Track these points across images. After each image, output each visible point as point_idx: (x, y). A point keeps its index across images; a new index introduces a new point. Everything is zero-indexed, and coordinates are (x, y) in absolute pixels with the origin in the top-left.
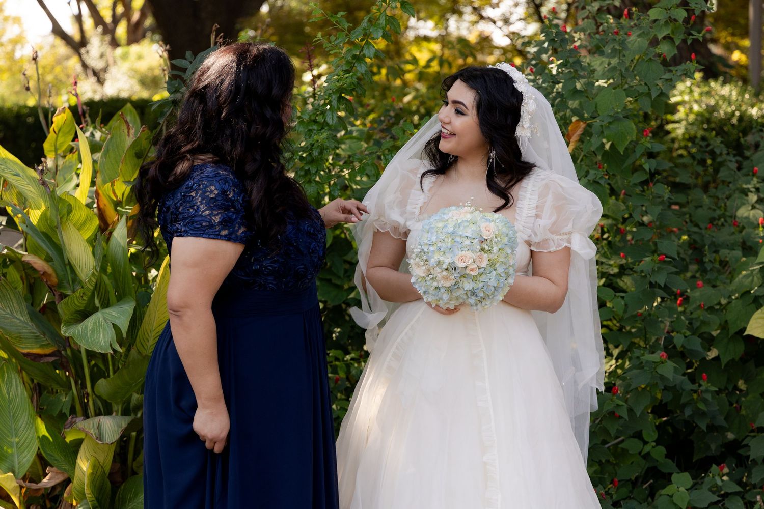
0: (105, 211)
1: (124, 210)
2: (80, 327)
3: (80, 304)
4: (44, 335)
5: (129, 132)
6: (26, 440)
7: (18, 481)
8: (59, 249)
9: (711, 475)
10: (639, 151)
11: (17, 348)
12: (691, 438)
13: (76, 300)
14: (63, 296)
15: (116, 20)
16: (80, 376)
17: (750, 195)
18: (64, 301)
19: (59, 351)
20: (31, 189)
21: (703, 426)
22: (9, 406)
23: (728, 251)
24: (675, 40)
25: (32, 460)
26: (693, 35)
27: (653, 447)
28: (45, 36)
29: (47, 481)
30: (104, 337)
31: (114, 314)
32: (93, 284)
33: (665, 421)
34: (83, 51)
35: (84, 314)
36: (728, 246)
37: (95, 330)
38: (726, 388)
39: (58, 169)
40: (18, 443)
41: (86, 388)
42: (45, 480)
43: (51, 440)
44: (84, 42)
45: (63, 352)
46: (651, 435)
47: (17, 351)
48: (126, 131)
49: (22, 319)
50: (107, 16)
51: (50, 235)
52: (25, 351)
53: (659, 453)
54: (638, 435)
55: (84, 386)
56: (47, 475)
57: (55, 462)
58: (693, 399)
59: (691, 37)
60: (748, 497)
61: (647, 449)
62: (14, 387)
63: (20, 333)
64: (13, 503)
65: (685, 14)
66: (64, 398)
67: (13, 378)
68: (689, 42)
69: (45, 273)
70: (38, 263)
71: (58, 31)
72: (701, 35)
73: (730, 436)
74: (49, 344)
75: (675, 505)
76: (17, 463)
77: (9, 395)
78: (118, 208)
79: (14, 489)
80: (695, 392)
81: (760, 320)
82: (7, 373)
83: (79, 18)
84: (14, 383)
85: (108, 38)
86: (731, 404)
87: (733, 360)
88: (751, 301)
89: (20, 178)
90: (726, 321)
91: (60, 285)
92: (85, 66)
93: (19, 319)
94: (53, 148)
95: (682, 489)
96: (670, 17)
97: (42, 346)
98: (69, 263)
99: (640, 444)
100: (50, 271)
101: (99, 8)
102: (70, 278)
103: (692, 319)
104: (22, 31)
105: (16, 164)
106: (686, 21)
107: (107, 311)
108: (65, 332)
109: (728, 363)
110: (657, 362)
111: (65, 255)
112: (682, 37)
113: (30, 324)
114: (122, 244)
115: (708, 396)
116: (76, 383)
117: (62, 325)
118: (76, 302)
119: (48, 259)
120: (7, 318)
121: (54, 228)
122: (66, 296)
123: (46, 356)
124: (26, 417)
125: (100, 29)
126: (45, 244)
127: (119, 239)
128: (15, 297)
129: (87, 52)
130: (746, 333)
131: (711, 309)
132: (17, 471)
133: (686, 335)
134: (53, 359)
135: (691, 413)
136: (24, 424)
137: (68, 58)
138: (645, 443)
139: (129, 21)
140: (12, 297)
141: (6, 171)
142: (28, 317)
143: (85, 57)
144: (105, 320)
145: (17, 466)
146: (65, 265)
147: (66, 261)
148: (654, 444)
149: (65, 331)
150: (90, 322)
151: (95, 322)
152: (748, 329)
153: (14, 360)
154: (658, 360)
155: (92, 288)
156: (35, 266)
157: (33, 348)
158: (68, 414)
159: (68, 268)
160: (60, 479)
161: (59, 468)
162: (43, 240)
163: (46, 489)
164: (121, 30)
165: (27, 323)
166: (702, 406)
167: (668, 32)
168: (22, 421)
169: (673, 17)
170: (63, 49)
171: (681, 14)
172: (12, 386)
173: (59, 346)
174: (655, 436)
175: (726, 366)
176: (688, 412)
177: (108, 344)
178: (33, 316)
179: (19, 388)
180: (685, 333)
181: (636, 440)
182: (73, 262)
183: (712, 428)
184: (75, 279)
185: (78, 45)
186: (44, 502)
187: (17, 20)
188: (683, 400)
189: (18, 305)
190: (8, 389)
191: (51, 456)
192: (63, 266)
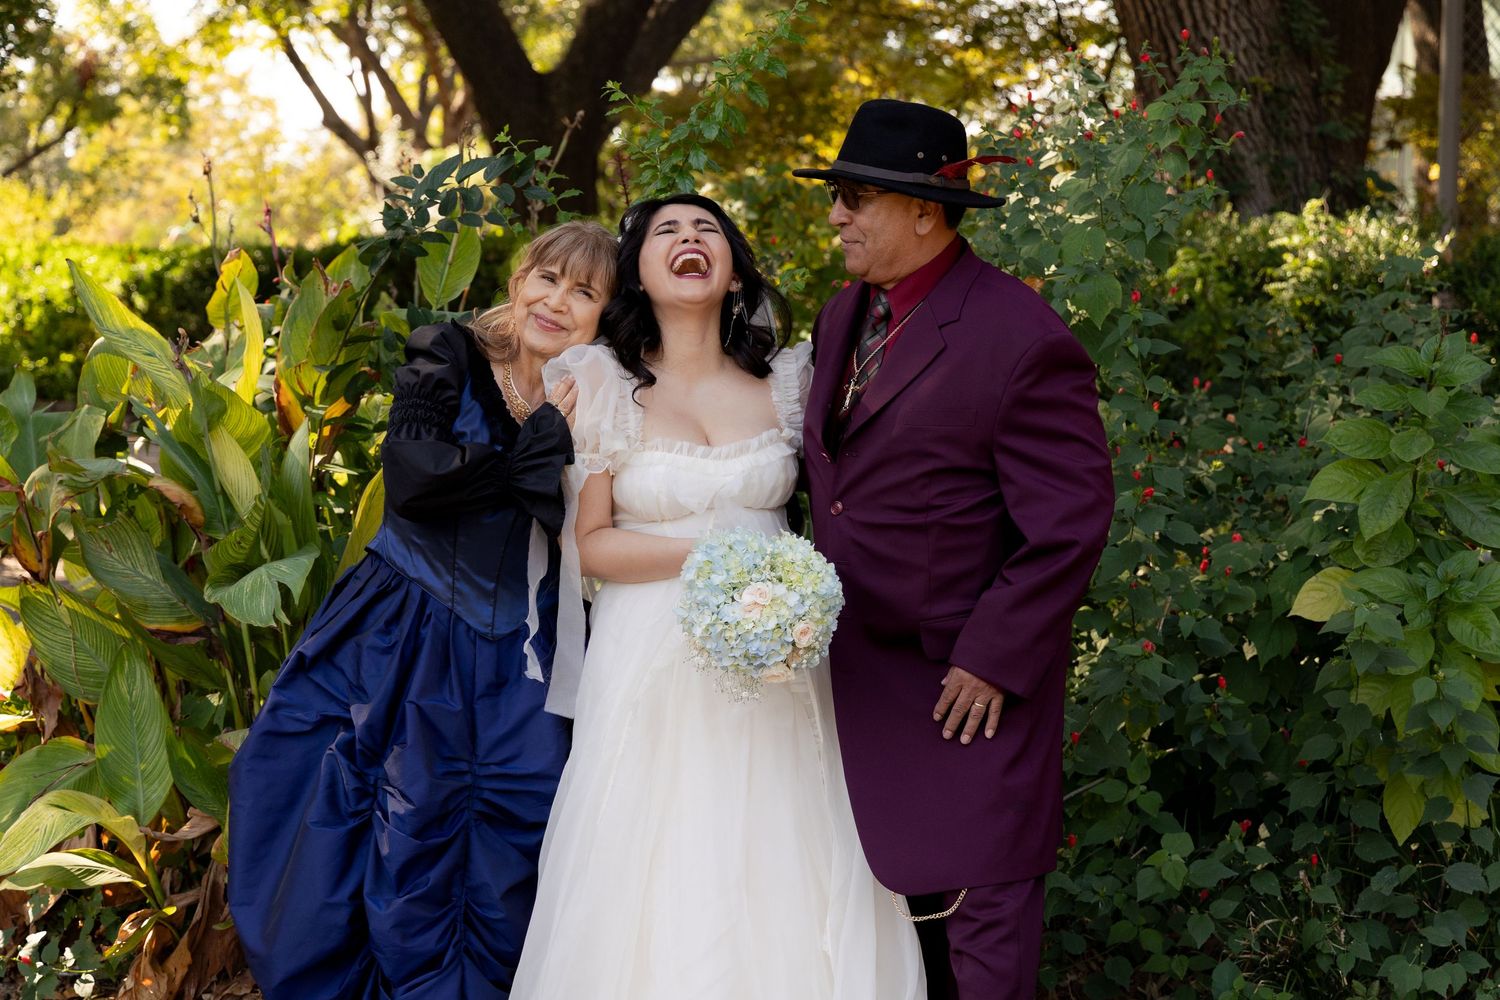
0: (288, 413)
1: (314, 411)
2: (233, 589)
3: (238, 556)
4: (185, 602)
5: (326, 289)
6: (154, 768)
7: (143, 829)
8: (206, 468)
9: (1228, 837)
10: (1124, 324)
11: (141, 622)
12: (1211, 780)
13: (229, 546)
14: (211, 541)
15: (426, 107)
16: (239, 669)
17: (1332, 396)
18: (212, 549)
19: (207, 628)
20: (173, 376)
21: (1221, 761)
22: (131, 712)
23: (1289, 487)
24: (1187, 152)
25: (164, 796)
26: (1215, 144)
27: (1142, 793)
28: (315, 130)
29: (187, 831)
30: (267, 603)
31: (283, 568)
32: (257, 523)
33: (1170, 753)
34: (370, 155)
35: (241, 570)
36: (1291, 478)
37: (255, 593)
38: (1267, 703)
39: (231, 346)
40: (143, 771)
41: (249, 686)
42: (185, 828)
43: (194, 766)
44: (373, 142)
45: (213, 630)
46: (1139, 775)
47: (143, 628)
48: (323, 287)
49: (150, 577)
50: (412, 99)
51: (194, 447)
52: (154, 627)
53: (1151, 801)
54: (1122, 775)
55: (245, 683)
56: (187, 820)
57: (198, 800)
58: (1206, 717)
59: (1212, 147)
60: (1288, 872)
61: (1134, 795)
62: (138, 683)
63: (146, 599)
64: (138, 865)
65: (1203, 111)
66: (215, 700)
67: (138, 668)
68: (1209, 155)
69: (183, 507)
70: (174, 491)
71: (333, 123)
72: (1228, 144)
73: (1270, 777)
74: (190, 617)
75: (1164, 882)
76: (142, 799)
77: (131, 696)
78: (306, 408)
79: (137, 840)
80: (1209, 706)
81: (1312, 593)
82: (129, 660)
83: (366, 101)
84: (138, 677)
85: (410, 135)
86: (1274, 728)
87: (1278, 658)
88: (1308, 564)
89: (156, 360)
90: (1268, 596)
91: (208, 525)
92: (373, 180)
93: (145, 577)
94: (222, 314)
95: (1176, 857)
96: (1178, 115)
97: (180, 620)
98: (224, 492)
99: (1123, 788)
100: (191, 502)
101: (401, 86)
102: (224, 518)
103: (1211, 592)
104: (277, 121)
105: (151, 337)
106: (1204, 121)
107: (275, 564)
108: (210, 597)
109: (1270, 661)
110: (1137, 657)
111: (215, 478)
112: (1198, 147)
113: (163, 585)
114: (301, 462)
115: (1228, 714)
116: (234, 678)
117: (207, 586)
118: (231, 552)
119: (191, 486)
120: (127, 576)
121: (199, 438)
122: (216, 541)
123: (186, 634)
124: (157, 731)
125: (397, 119)
126: (184, 460)
127: (296, 454)
128: (140, 543)
129: (377, 158)
130: (1291, 614)
131: (1244, 577)
132: (142, 813)
133: (1199, 616)
134: (196, 640)
135: (1201, 739)
136: (154, 740)
137: (349, 167)
138: (1131, 786)
139: (446, 106)
140: (135, 543)
141: (133, 347)
142: (159, 574)
143: (372, 164)
144: (270, 577)
145: (142, 806)
146: (216, 495)
147: (218, 489)
148: (1144, 788)
149: (210, 595)
150: (248, 581)
151: (255, 582)
152: (1294, 607)
153: (140, 642)
154: (1138, 652)
155: (255, 530)
156: (168, 495)
157: (165, 622)
158: (221, 725)
159: (221, 498)
160: (207, 826)
161: (204, 809)
162: (181, 456)
163: (187, 841)
164: (436, 122)
165: (158, 585)
166: (1218, 729)
167: (1176, 139)
168: (150, 735)
169: (1183, 116)
170: (342, 152)
171: (1197, 111)
172: (134, 683)
173: (207, 620)
174: (1147, 775)
175: (1266, 666)
176: (1196, 738)
177: (271, 614)
178: (167, 573)
179: (146, 685)
180: (1196, 613)
181: (1118, 782)
182: (229, 489)
183: (1241, 765)
184: (233, 516)
185: (365, 145)
186: (187, 863)
187: (268, 104)
188: (1190, 718)
189: (145, 555)
190: (129, 686)
191: (192, 789)
192: (212, 496)
